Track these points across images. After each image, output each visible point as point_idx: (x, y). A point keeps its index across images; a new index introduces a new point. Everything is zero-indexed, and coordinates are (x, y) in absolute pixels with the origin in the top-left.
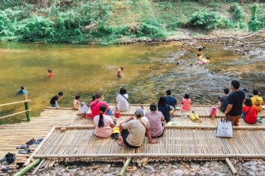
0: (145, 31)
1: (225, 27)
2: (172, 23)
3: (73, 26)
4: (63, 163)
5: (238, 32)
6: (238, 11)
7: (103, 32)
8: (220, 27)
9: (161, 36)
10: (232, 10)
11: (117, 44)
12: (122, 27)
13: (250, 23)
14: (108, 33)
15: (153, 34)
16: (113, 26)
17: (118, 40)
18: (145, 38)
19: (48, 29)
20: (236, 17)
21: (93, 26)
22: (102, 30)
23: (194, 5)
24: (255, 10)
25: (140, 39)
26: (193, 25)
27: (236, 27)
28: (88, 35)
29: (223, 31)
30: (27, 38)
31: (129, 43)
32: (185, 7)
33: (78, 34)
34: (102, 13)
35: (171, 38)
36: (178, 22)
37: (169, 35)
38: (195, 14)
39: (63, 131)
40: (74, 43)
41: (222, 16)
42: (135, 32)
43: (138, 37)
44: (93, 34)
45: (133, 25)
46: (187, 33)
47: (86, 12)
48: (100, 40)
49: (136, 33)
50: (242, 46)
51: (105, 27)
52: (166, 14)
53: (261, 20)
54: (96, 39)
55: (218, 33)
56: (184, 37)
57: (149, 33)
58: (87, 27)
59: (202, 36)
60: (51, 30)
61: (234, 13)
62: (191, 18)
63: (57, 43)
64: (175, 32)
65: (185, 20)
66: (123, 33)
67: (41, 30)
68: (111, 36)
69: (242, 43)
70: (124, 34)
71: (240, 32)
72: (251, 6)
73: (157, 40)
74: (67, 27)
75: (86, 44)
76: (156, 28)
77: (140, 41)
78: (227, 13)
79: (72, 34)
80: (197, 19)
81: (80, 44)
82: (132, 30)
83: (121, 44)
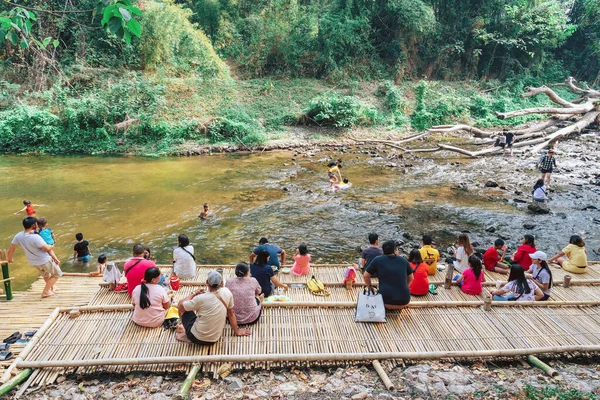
0: (226, 132)
1: (369, 123)
2: (274, 118)
3: (94, 123)
4: (73, 376)
5: (392, 132)
6: (392, 95)
7: (149, 135)
8: (359, 123)
9: (255, 140)
10: (381, 93)
11: (175, 155)
12: (184, 124)
13: (413, 116)
14: (158, 135)
15: (241, 137)
16: (168, 124)
17: (175, 148)
18: (224, 145)
19: (46, 129)
20: (389, 105)
21: (130, 123)
22: (146, 130)
23: (314, 85)
24: (421, 93)
25: (215, 145)
26: (312, 121)
27: (390, 123)
28: (120, 140)
29: (366, 129)
30: (8, 145)
31: (196, 154)
32: (298, 87)
33: (103, 137)
34: (147, 100)
35: (272, 143)
36: (284, 114)
37: (269, 139)
38: (315, 101)
39: (73, 317)
40: (96, 155)
41: (364, 104)
42: (206, 133)
43: (212, 142)
44: (131, 137)
45: (203, 120)
46: (302, 135)
47: (117, 97)
48: (143, 148)
49: (209, 135)
50: (401, 157)
51: (153, 125)
52: (263, 101)
53: (434, 111)
54: (136, 146)
55: (357, 135)
56: (296, 142)
57: (233, 135)
58: (119, 125)
59: (329, 140)
60: (52, 130)
61: (386, 98)
62: (308, 109)
63: (64, 154)
64: (279, 134)
65: (298, 112)
66: (186, 135)
67: (33, 131)
68: (164, 141)
69: (399, 153)
70: (188, 138)
71: (396, 133)
72: (415, 86)
73: (247, 148)
74: (83, 126)
75: (117, 155)
76: (246, 126)
77: (216, 150)
78: (373, 99)
79: (93, 138)
80: (318, 109)
81: (105, 155)
82: (202, 131)
83: (182, 155)
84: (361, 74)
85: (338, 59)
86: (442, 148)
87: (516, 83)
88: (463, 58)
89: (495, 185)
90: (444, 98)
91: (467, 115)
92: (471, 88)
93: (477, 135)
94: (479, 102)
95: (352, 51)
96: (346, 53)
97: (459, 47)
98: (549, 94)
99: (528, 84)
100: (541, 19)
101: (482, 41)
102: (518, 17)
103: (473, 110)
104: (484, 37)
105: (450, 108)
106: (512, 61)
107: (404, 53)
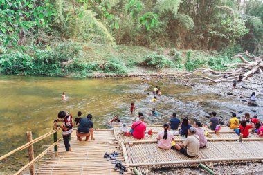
0: (112, 68)
2: (130, 63)
3: (51, 61)
5: (179, 71)
6: (177, 55)
7: (77, 68)
8: (166, 67)
9: (124, 72)
10: (172, 54)
11: (90, 77)
12: (93, 64)
13: (186, 64)
14: (81, 68)
15: (118, 70)
16: (85, 64)
17: (89, 74)
18: (111, 74)
19: (28, 63)
20: (176, 59)
21: (69, 62)
22: (75, 66)
23: (143, 49)
24: (189, 55)
25: (107, 74)
26: (147, 65)
27: (177, 67)
28: (63, 70)
30: (9, 70)
31: (99, 77)
32: (137, 50)
33: (55, 68)
34: (76, 52)
35: (131, 74)
36: (134, 61)
37: (129, 72)
38: (148, 56)
39: (131, 146)
40: (52, 76)
41: (166, 59)
42: (103, 68)
43: (105, 72)
44: (69, 68)
45: (101, 63)
46: (142, 71)
48: (74, 74)
49: (104, 69)
50: (188, 81)
51: (78, 64)
52: (123, 55)
53: (195, 62)
56: (140, 73)
57: (114, 70)
58: (64, 63)
59: (154, 73)
60: (31, 65)
61: (174, 57)
62: (144, 59)
63: (37, 75)
64: (133, 70)
65: (141, 60)
66: (94, 69)
67: (22, 64)
68: (85, 71)
70: (94, 70)
72: (187, 51)
73: (121, 76)
74: (45, 62)
75: (62, 77)
76: (119, 66)
77: (107, 76)
79: (49, 69)
80: (149, 60)
81: (56, 77)
82: (101, 67)
83: (93, 77)
84: (162, 45)
85: (153, 38)
86: (204, 78)
87: (224, 52)
88: (203, 41)
89: (231, 94)
90: (199, 57)
91: (207, 65)
92: (206, 54)
93: (214, 73)
94: (211, 59)
95: (158, 35)
96: (156, 36)
97: (201, 36)
98: (240, 58)
99: (228, 53)
100: (235, 27)
101: (211, 34)
102: (226, 25)
103: (209, 63)
104: (212, 32)
105: (201, 61)
106: (222, 43)
107: (180, 37)
